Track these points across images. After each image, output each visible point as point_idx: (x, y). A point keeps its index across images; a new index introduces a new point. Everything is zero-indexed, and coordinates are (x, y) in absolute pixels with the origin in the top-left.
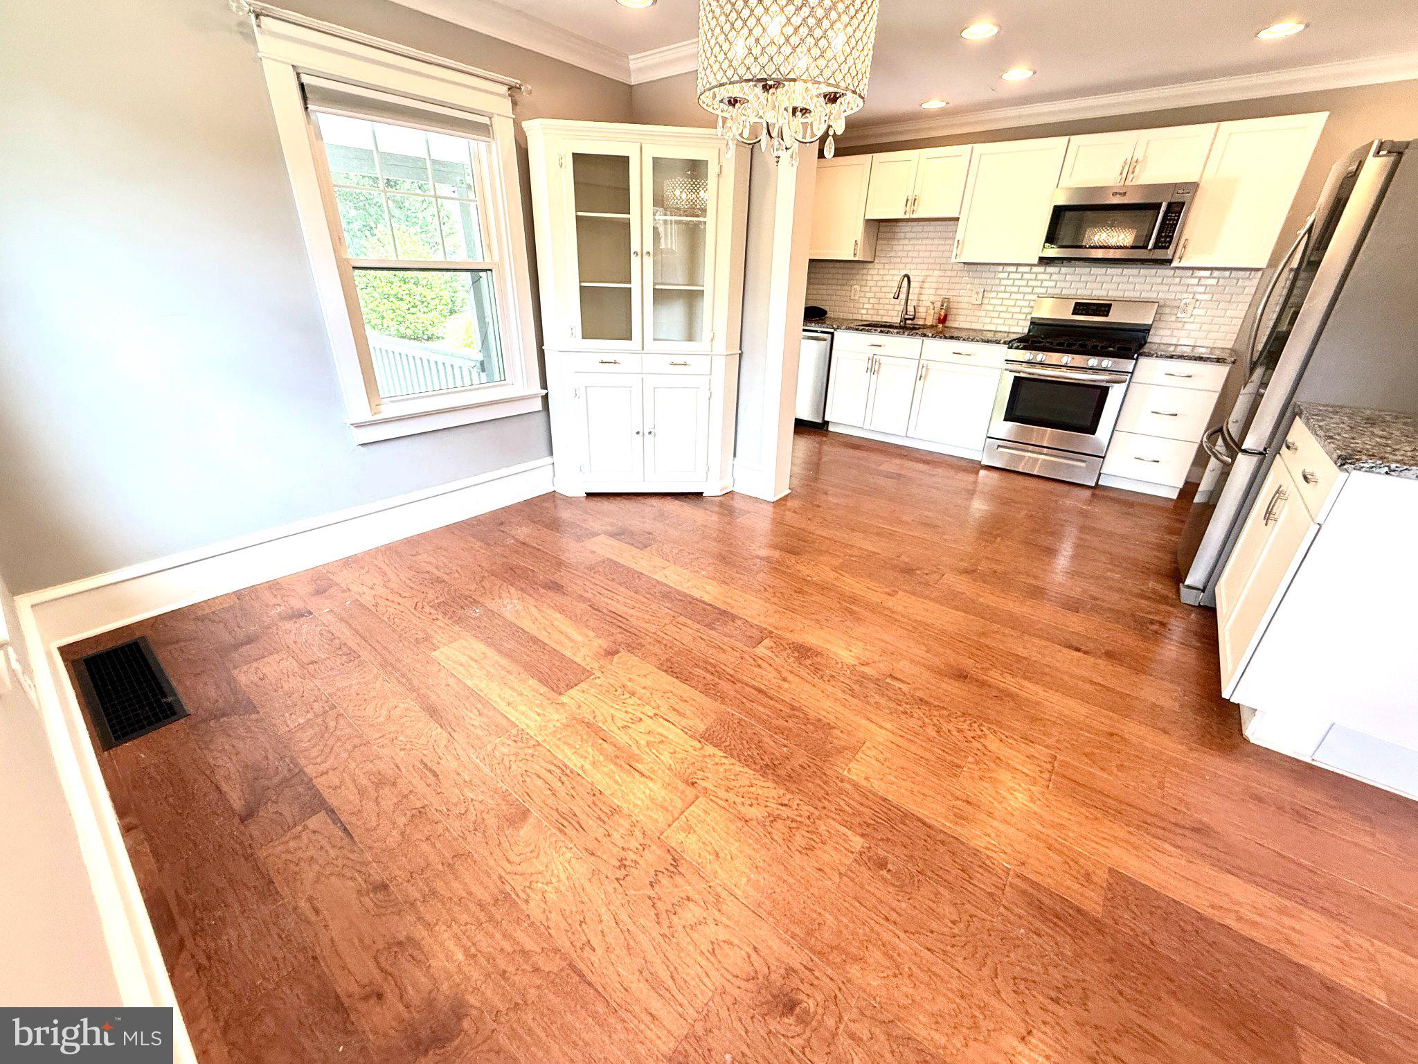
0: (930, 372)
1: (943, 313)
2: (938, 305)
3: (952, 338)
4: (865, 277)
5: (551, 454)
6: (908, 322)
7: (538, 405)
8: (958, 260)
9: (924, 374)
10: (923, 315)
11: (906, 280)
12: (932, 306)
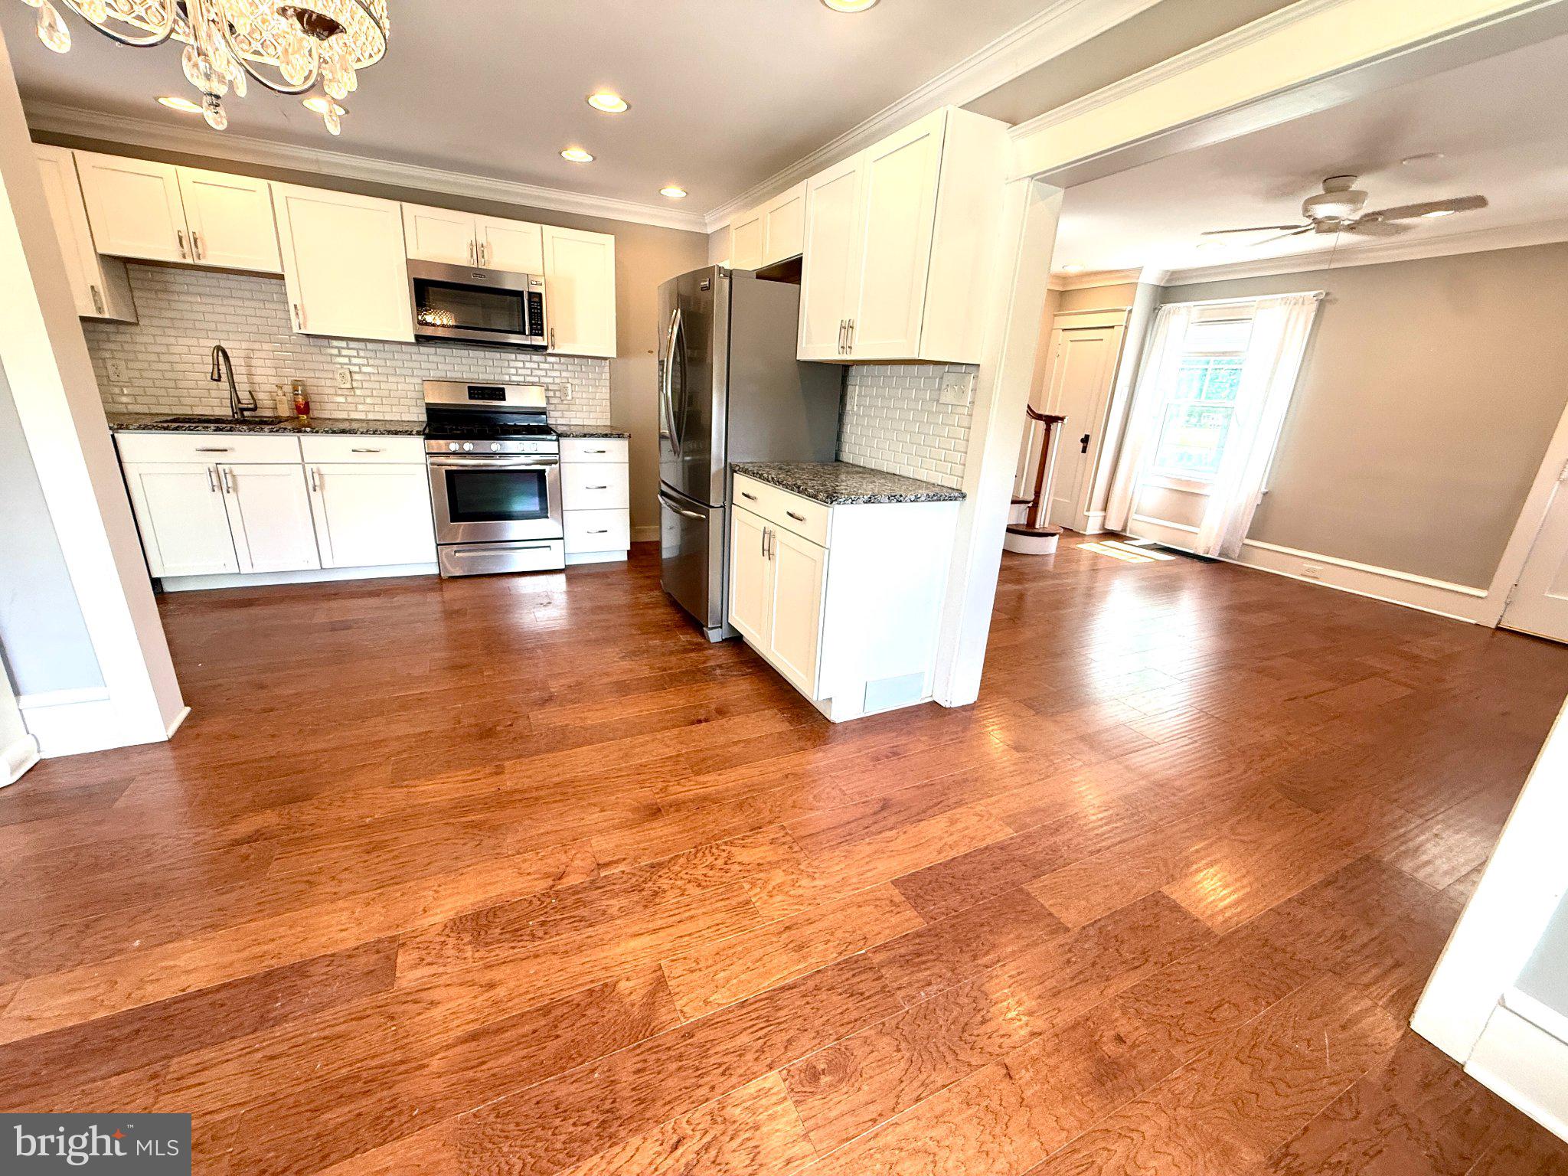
0: (327, 478)
1: (300, 399)
4: (128, 347)
6: (246, 413)
8: (304, 331)
9: (317, 483)
10: (270, 403)
11: (220, 353)
12: (280, 391)
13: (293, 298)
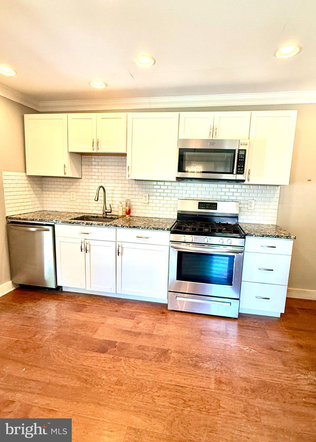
0: (124, 250)
1: (128, 208)
2: (124, 203)
3: (134, 227)
4: (78, 187)
6: (108, 214)
8: (130, 178)
9: (120, 251)
10: (116, 209)
11: (101, 188)
12: (120, 205)
13: (128, 164)
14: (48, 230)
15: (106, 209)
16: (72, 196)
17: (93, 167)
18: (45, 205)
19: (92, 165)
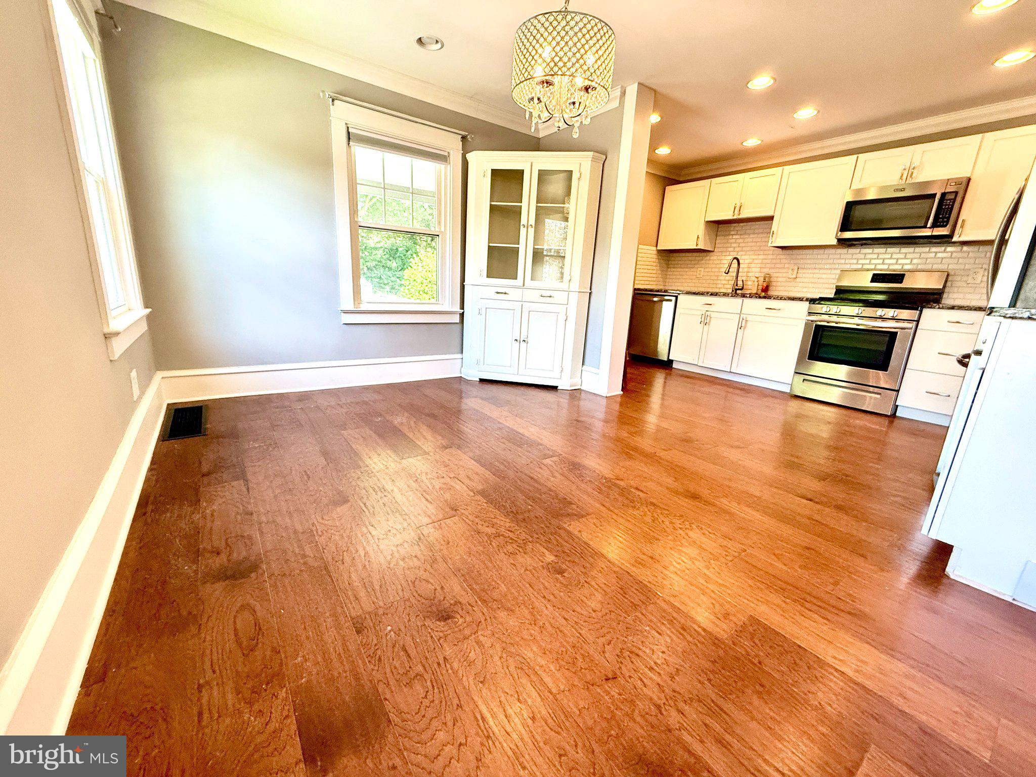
0: (749, 324)
1: (765, 285)
2: (762, 279)
3: (765, 298)
4: (707, 262)
5: (462, 353)
6: (738, 291)
7: (457, 319)
8: (773, 245)
9: (743, 325)
10: (750, 287)
11: (735, 261)
12: (756, 280)
13: (774, 228)
14: (670, 300)
15: (737, 285)
16: (698, 272)
17: (731, 237)
18: (667, 284)
19: (729, 235)
